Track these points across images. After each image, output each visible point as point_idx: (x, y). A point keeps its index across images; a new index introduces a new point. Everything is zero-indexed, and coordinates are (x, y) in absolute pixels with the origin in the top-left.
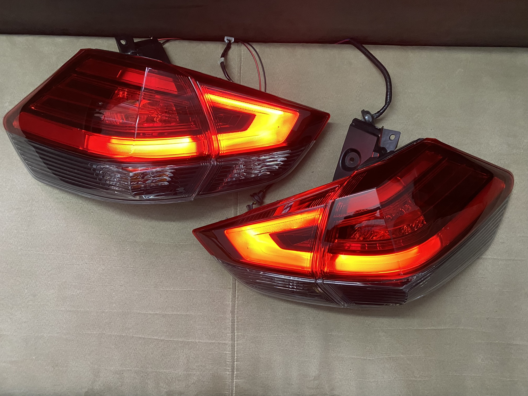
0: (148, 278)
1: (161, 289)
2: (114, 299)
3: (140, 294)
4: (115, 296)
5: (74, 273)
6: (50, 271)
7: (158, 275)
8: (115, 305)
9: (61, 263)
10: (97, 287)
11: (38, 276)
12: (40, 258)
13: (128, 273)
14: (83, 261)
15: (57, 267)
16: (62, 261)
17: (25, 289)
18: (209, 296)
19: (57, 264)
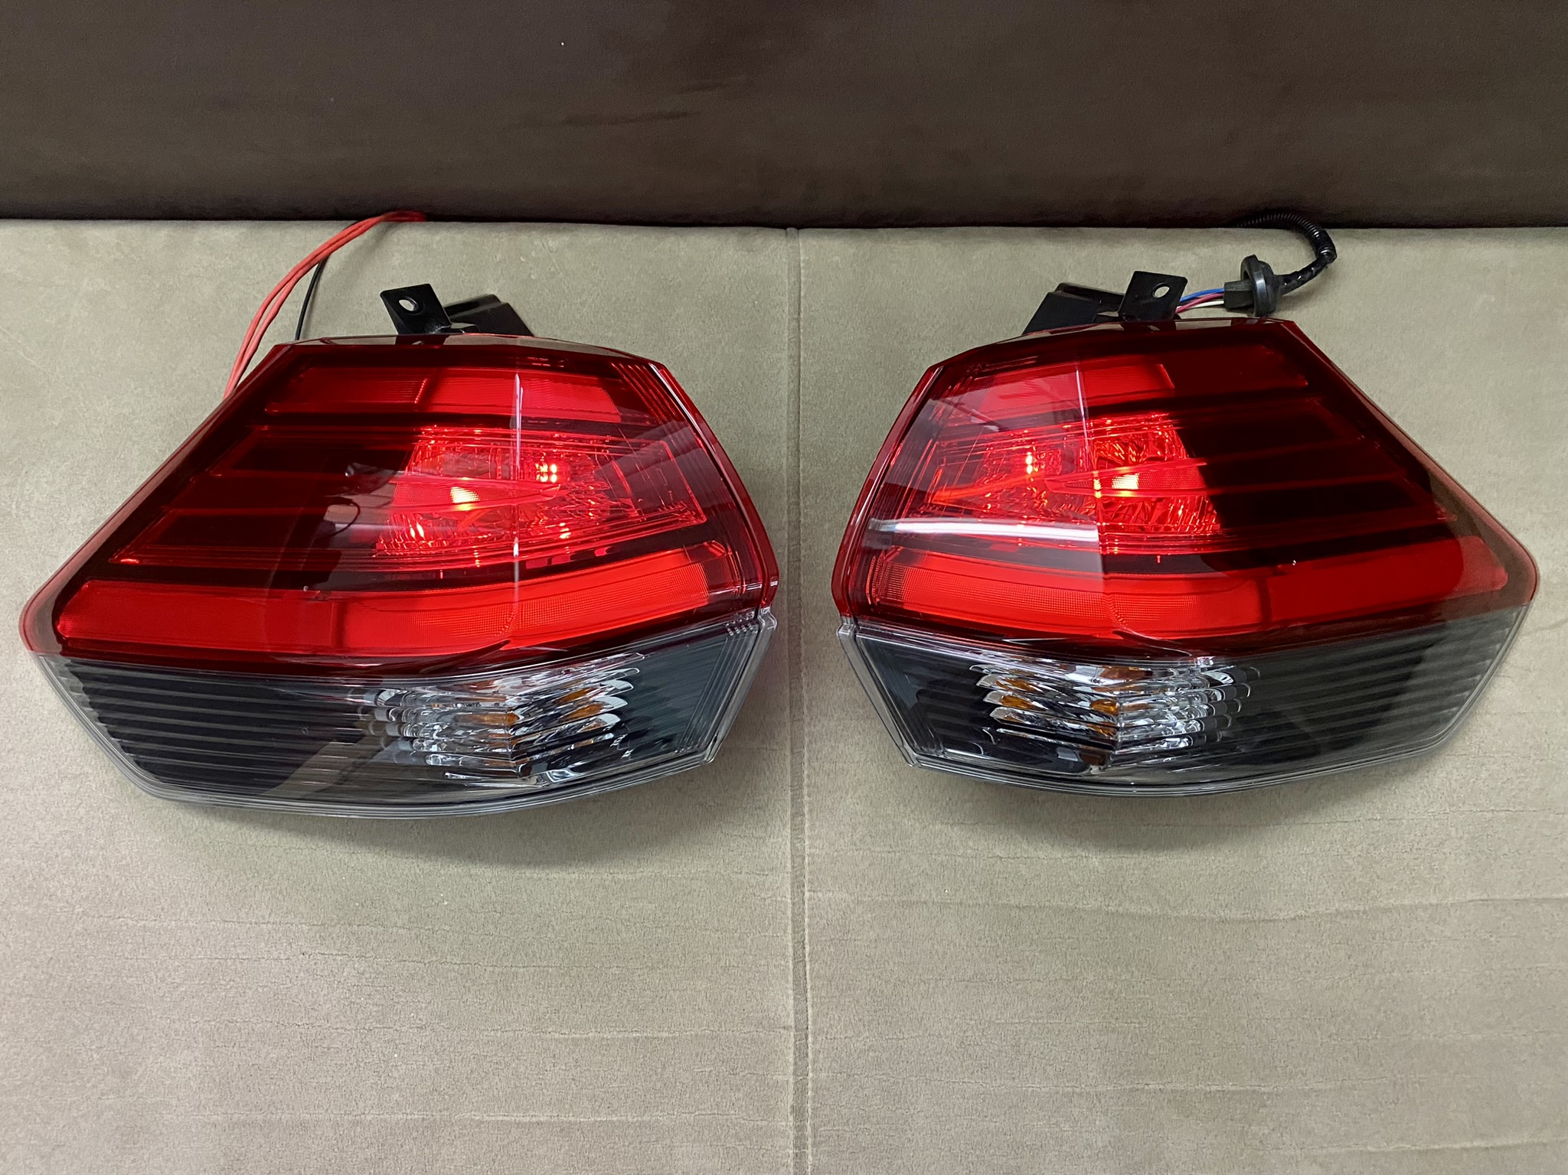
0: (511, 998)
1: (557, 1036)
2: (396, 1074)
3: (485, 1054)
4: (400, 1063)
5: (261, 990)
6: (179, 985)
7: (543, 988)
8: (397, 1095)
9: (217, 956)
10: (340, 1034)
11: (140, 1005)
12: (146, 941)
13: (443, 982)
14: (293, 945)
15: (203, 968)
16: (223, 949)
17: (91, 1050)
18: (718, 1053)
19: (205, 961)
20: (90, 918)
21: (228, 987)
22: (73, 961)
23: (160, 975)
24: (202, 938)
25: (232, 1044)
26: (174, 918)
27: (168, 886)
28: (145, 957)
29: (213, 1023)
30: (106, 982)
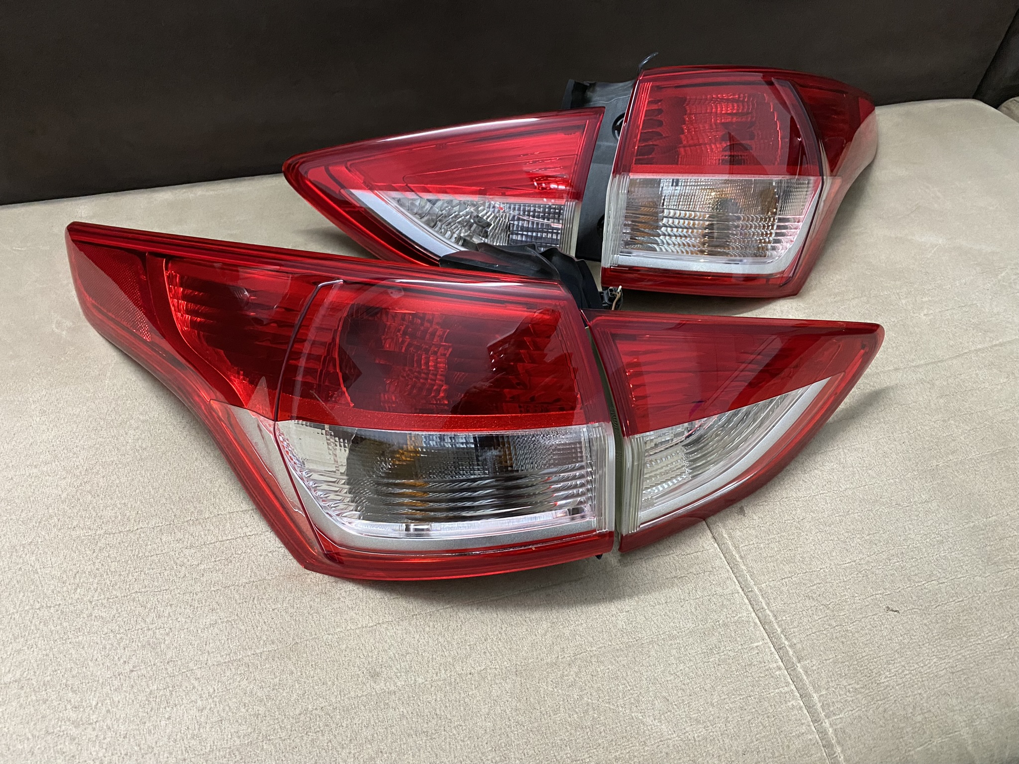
20: (112, 536)
21: (242, 558)
22: (98, 569)
23: (178, 562)
24: (212, 528)
25: (252, 598)
26: (186, 520)
27: (178, 499)
28: (164, 552)
29: (233, 587)
30: (130, 577)
